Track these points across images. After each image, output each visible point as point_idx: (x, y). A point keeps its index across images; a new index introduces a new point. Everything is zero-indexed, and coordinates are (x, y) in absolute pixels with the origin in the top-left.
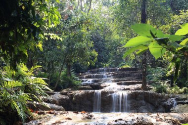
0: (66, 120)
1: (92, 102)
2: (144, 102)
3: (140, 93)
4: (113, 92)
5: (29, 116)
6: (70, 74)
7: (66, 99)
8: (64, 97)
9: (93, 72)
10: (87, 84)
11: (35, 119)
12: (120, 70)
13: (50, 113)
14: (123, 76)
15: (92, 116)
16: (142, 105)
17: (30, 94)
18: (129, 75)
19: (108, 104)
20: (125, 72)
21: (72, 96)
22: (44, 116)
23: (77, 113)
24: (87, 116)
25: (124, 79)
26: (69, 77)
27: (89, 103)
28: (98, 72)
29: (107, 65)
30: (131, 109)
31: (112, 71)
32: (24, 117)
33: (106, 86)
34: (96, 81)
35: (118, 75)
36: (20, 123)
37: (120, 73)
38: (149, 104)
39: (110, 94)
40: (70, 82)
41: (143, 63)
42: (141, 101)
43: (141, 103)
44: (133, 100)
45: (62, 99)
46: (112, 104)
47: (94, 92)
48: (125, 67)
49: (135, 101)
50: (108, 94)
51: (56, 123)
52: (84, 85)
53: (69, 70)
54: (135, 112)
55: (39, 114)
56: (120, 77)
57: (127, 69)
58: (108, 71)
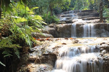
0: (62, 45)
1: (70, 31)
2: (104, 30)
3: (101, 25)
4: (84, 25)
5: (34, 42)
6: (52, 15)
7: (53, 30)
8: (52, 29)
9: (65, 14)
10: (63, 21)
11: (38, 45)
12: (82, 11)
13: (48, 40)
14: (84, 15)
15: (78, 41)
16: (103, 32)
17: (33, 27)
18: (88, 15)
19: (81, 32)
20: (86, 13)
21: (57, 28)
22: (45, 42)
23: (68, 39)
24: (75, 41)
25: (85, 17)
26: (52, 17)
27: (68, 32)
28: (68, 13)
29: (73, 9)
30: (96, 35)
31: (77, 12)
32: (31, 43)
33: (75, 21)
34: (68, 19)
35: (81, 15)
36: (28, 48)
37: (82, 13)
38: (108, 32)
39: (82, 26)
40: (53, 19)
41: (101, 5)
42: (102, 30)
43: (103, 31)
44: (97, 29)
45: (51, 30)
46: (83, 32)
47: (71, 25)
48: (85, 9)
49: (99, 30)
50: (81, 25)
51: (56, 47)
52: (61, 22)
53: (52, 12)
54: (98, 37)
55: (41, 41)
56: (83, 16)
57: (86, 11)
58: (75, 12)
